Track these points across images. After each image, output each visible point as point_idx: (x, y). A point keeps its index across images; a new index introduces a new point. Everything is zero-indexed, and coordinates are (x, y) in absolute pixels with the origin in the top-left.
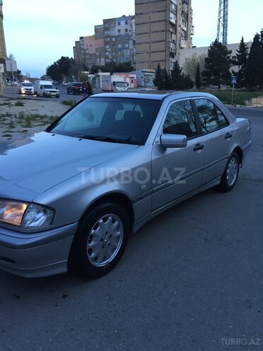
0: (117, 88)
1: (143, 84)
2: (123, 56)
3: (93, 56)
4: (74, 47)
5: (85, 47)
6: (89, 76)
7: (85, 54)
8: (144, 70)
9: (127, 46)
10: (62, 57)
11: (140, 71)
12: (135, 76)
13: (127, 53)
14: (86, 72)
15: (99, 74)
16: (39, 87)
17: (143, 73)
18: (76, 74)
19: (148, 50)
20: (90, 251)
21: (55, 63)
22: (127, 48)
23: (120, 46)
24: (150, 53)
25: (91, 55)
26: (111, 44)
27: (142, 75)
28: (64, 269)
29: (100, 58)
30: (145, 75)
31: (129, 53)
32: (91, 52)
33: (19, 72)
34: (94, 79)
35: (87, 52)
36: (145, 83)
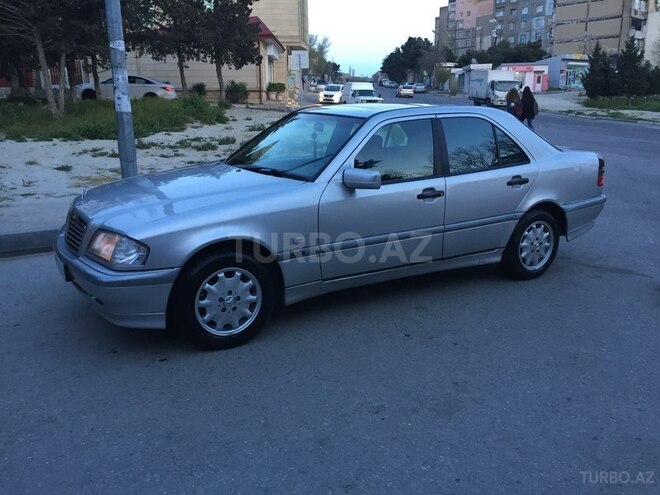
0: (497, 92)
1: (562, 84)
2: (530, 31)
3: (472, 34)
4: (437, 19)
5: (458, 17)
6: (453, 71)
7: (455, 30)
8: (568, 57)
9: (540, 9)
10: (410, 39)
11: (559, 58)
12: (545, 69)
13: (539, 24)
14: (449, 64)
15: (472, 66)
16: (351, 92)
17: (564, 64)
18: (430, 69)
19: (583, 16)
20: (203, 311)
21: (398, 50)
22: (539, 15)
23: (525, 11)
24: (586, 22)
25: (468, 31)
26: (508, 8)
27: (563, 66)
28: (161, 324)
29: (481, 35)
30: (569, 67)
31: (543, 23)
32: (467, 26)
33: (336, 67)
34: (462, 76)
35: (461, 26)
36: (568, 81)
